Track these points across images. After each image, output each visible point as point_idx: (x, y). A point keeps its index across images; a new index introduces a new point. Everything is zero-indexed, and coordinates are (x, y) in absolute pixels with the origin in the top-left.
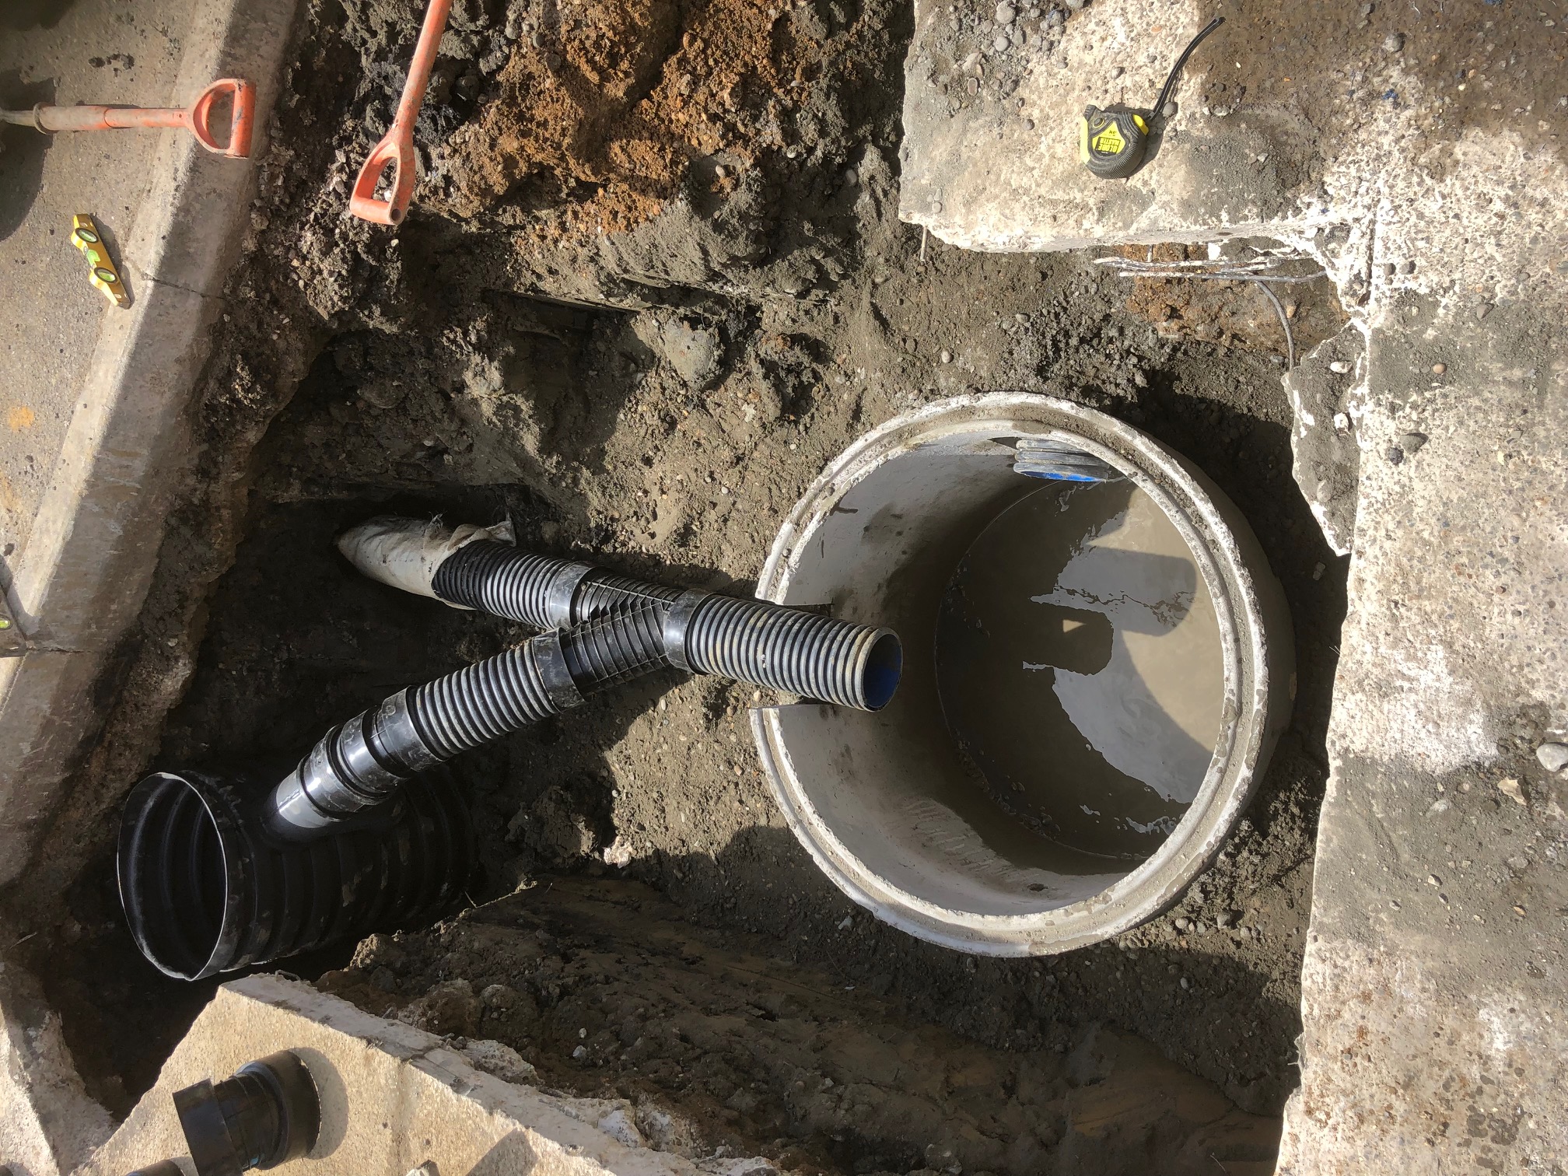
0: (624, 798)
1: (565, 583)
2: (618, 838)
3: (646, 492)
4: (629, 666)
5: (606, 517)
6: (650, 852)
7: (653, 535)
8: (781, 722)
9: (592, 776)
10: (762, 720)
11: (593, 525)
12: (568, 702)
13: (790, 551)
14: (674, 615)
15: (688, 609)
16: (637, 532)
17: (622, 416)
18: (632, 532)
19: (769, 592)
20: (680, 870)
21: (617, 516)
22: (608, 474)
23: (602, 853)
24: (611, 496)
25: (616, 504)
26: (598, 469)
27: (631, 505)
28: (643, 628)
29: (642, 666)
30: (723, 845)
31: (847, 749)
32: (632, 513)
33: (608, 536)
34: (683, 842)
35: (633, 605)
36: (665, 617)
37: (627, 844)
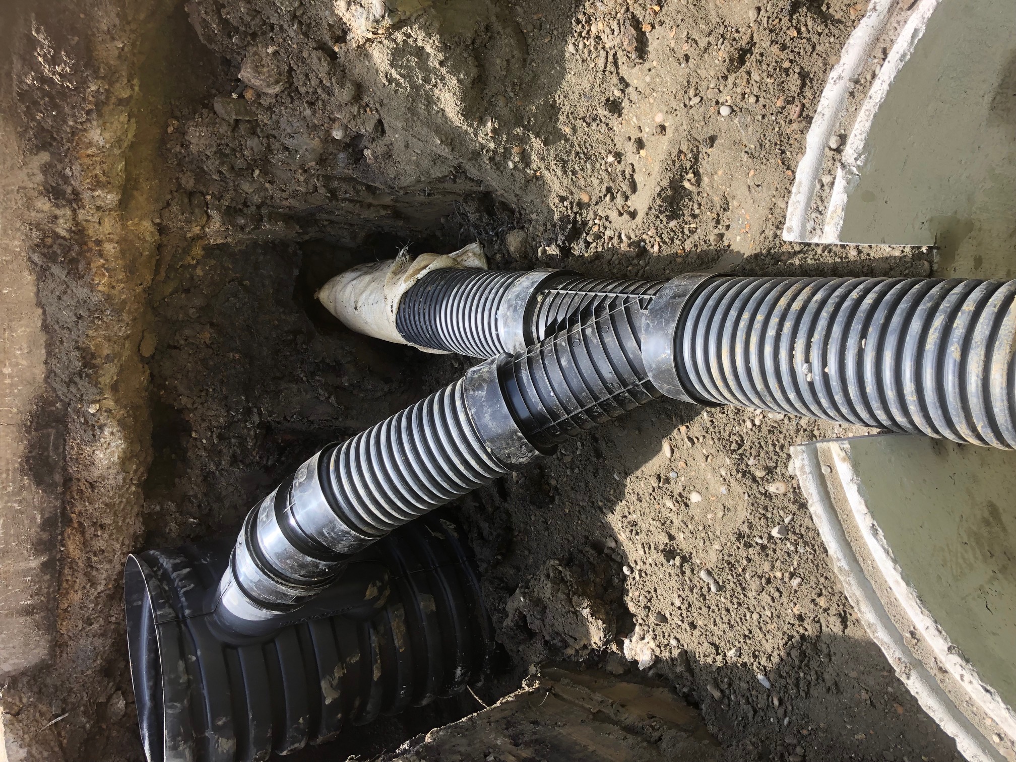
0: (637, 578)
1: (517, 296)
2: (637, 628)
3: (618, 156)
4: (596, 398)
5: (571, 203)
6: (676, 653)
7: (633, 215)
8: (856, 467)
9: (598, 547)
10: (818, 466)
11: (556, 217)
12: (515, 455)
13: (843, 139)
14: (656, 314)
15: (678, 300)
16: (614, 215)
17: (571, 48)
18: (607, 218)
19: (809, 227)
20: (717, 686)
21: (585, 199)
22: (567, 140)
23: (620, 645)
24: (574, 172)
25: (582, 182)
26: (551, 136)
27: (602, 181)
28: (610, 340)
29: (616, 398)
30: (775, 659)
31: (994, 510)
32: (604, 191)
33: (576, 230)
34: (717, 647)
35: (599, 310)
36: (643, 319)
37: (649, 638)
